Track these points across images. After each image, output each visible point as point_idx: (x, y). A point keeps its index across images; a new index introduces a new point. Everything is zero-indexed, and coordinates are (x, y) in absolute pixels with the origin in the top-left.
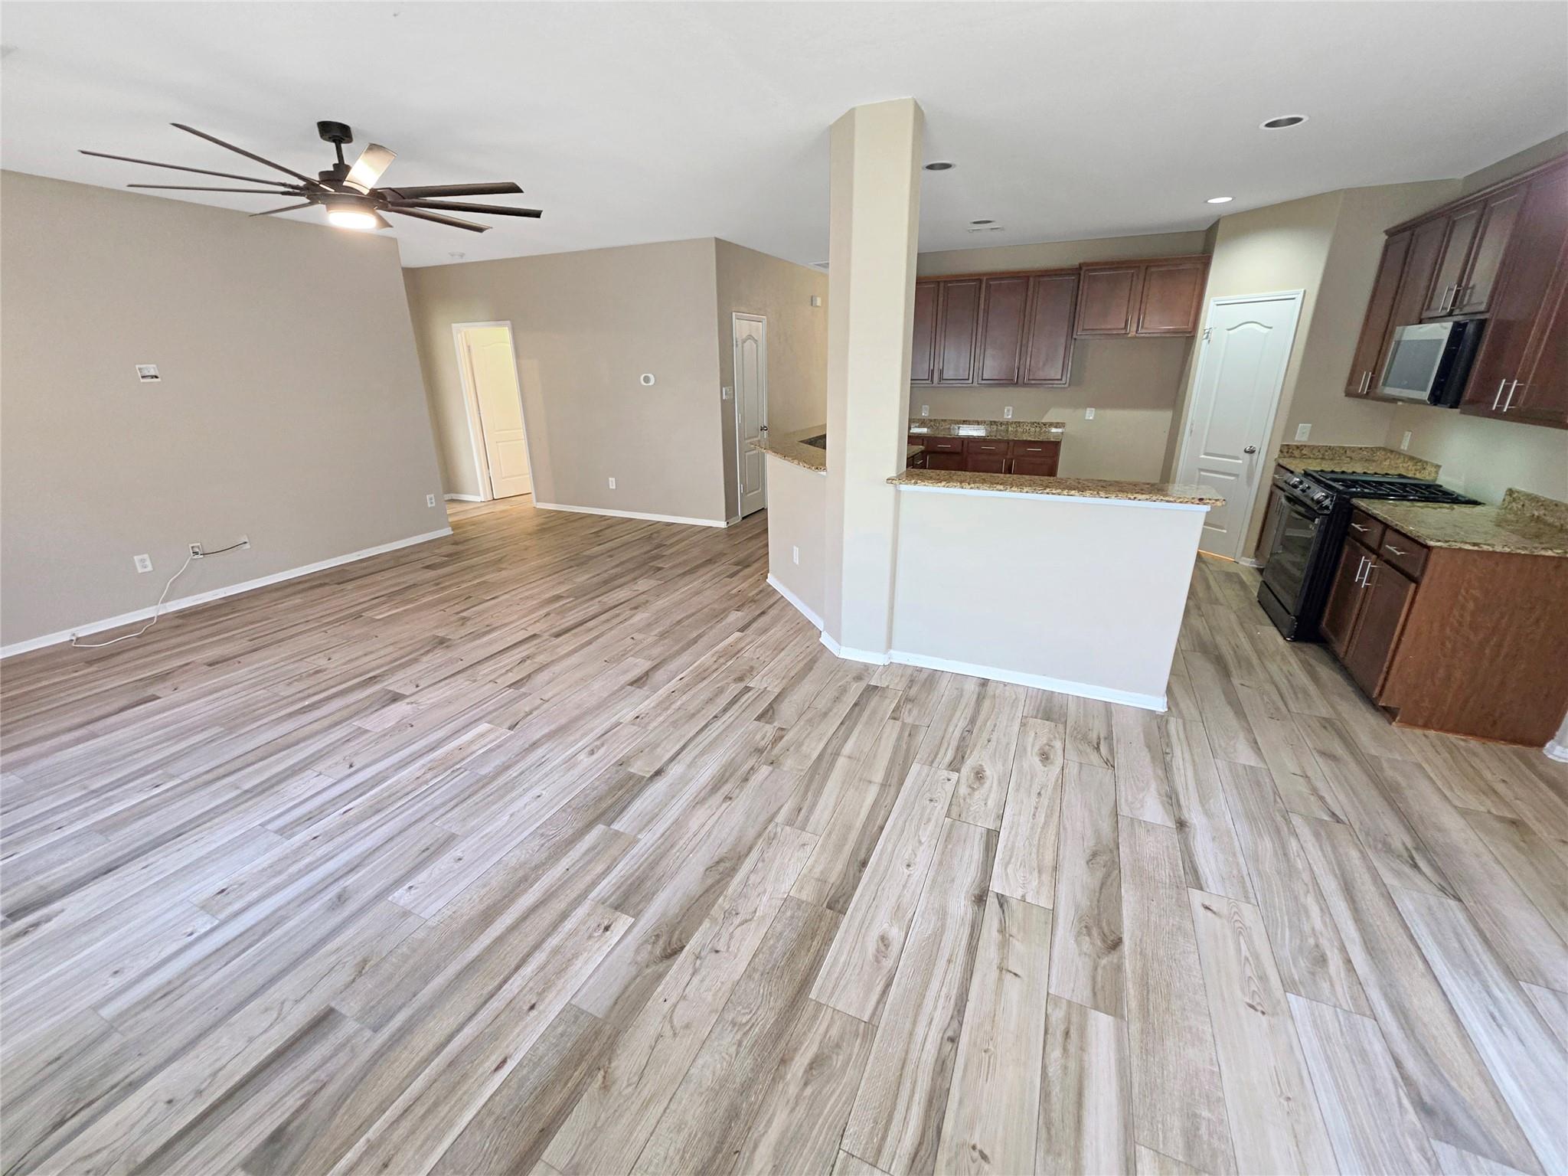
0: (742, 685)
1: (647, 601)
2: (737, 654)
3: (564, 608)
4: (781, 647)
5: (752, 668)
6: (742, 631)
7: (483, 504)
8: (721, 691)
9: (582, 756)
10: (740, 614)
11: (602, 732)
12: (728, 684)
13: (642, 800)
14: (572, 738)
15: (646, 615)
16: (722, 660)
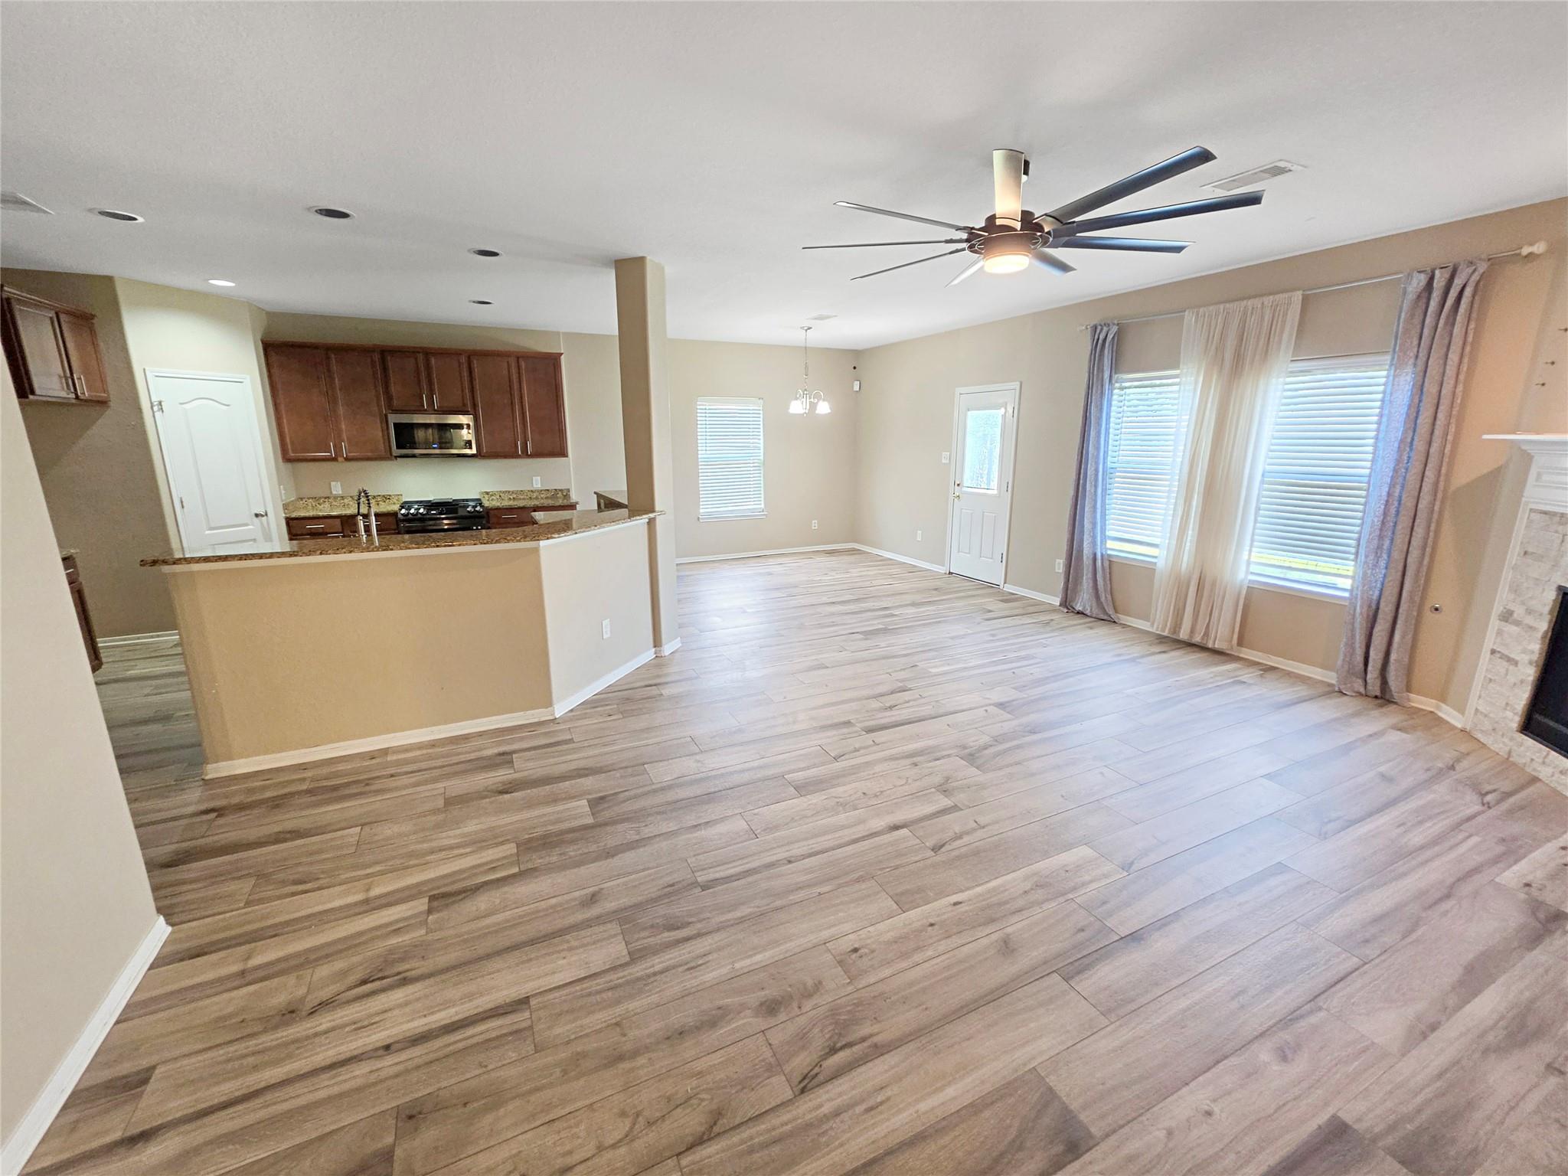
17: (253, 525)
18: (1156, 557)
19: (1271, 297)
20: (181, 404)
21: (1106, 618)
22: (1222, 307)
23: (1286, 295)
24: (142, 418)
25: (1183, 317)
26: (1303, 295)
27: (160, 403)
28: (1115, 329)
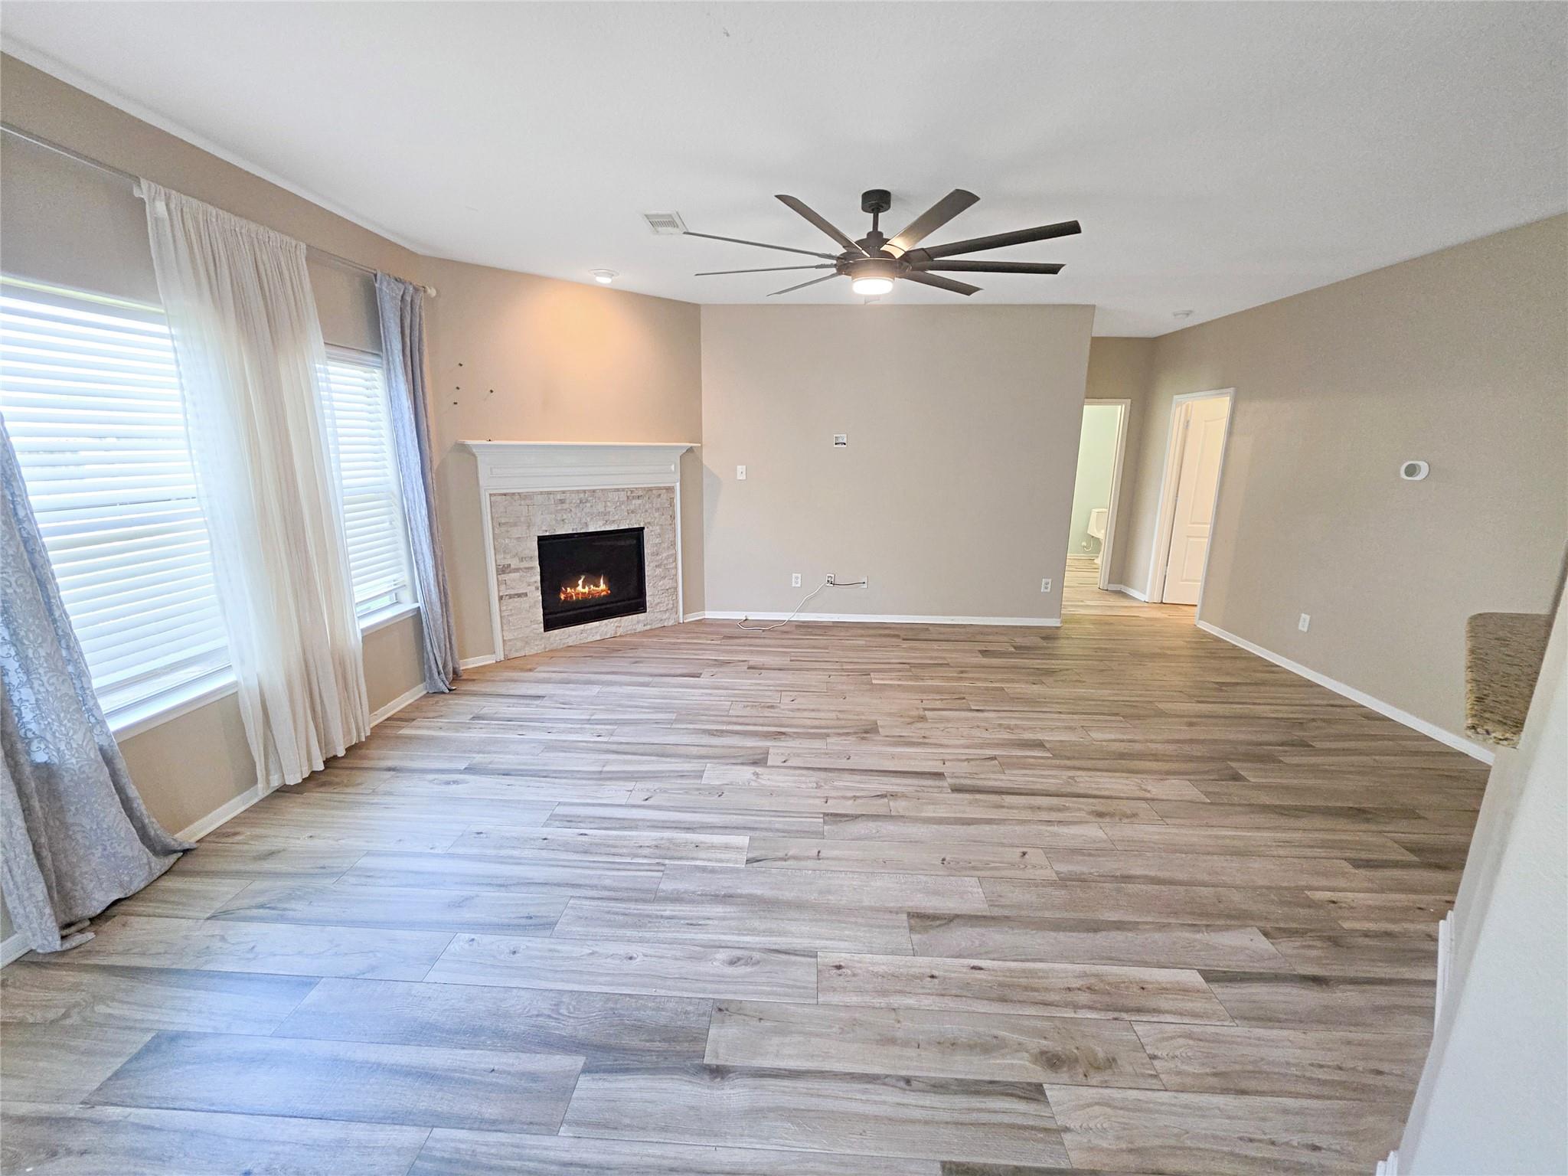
0: (1036, 1074)
1: (1134, 815)
2: (1127, 1010)
3: (1023, 760)
4: (1244, 1085)
5: (1111, 1062)
6: (1207, 980)
7: (1146, 605)
8: (987, 1047)
9: (722, 955)
10: (1263, 944)
11: (784, 947)
12: (1020, 1047)
13: (649, 1084)
14: (756, 924)
15: (1100, 834)
16: (1084, 998)
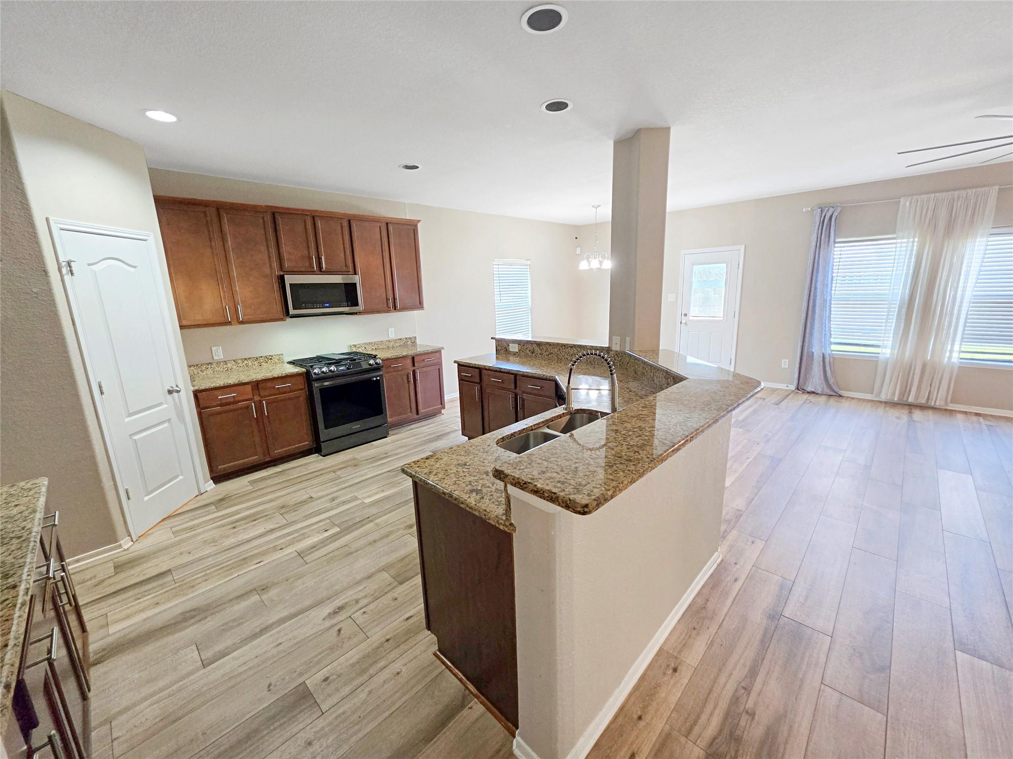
17: (167, 404)
18: (879, 353)
19: (974, 190)
20: (89, 265)
21: (834, 394)
22: (933, 195)
23: (987, 189)
24: (48, 283)
25: (900, 201)
26: (999, 189)
27: (69, 264)
28: (839, 209)
